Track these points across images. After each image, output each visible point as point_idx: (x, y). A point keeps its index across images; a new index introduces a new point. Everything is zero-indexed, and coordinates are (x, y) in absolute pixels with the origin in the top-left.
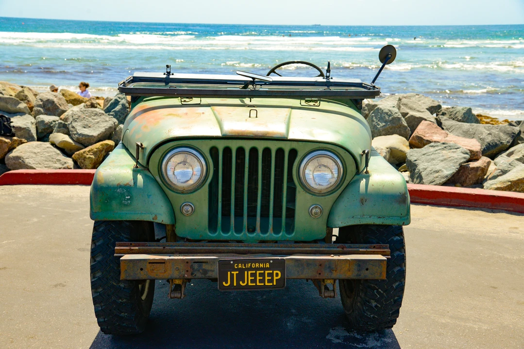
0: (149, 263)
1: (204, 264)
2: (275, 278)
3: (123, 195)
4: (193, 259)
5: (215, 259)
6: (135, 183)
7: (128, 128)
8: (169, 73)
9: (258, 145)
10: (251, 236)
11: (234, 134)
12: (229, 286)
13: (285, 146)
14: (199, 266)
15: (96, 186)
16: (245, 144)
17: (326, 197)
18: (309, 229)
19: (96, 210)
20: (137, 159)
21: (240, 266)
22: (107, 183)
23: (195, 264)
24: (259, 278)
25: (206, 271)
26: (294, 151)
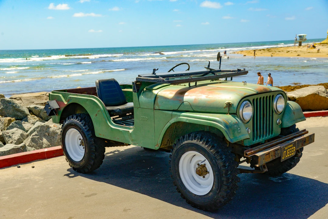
0: (266, 155)
1: (278, 151)
2: (294, 150)
3: (237, 128)
4: (275, 149)
5: (280, 147)
6: (238, 121)
7: (184, 101)
8: (154, 73)
9: (265, 95)
10: (263, 139)
11: (260, 91)
12: (284, 159)
13: (271, 94)
14: (277, 152)
15: (227, 126)
16: (262, 96)
17: (280, 115)
18: (277, 131)
19: (231, 138)
20: (229, 111)
21: (286, 148)
22: (230, 123)
23: (276, 152)
24: (290, 152)
25: (278, 154)
26: (273, 96)
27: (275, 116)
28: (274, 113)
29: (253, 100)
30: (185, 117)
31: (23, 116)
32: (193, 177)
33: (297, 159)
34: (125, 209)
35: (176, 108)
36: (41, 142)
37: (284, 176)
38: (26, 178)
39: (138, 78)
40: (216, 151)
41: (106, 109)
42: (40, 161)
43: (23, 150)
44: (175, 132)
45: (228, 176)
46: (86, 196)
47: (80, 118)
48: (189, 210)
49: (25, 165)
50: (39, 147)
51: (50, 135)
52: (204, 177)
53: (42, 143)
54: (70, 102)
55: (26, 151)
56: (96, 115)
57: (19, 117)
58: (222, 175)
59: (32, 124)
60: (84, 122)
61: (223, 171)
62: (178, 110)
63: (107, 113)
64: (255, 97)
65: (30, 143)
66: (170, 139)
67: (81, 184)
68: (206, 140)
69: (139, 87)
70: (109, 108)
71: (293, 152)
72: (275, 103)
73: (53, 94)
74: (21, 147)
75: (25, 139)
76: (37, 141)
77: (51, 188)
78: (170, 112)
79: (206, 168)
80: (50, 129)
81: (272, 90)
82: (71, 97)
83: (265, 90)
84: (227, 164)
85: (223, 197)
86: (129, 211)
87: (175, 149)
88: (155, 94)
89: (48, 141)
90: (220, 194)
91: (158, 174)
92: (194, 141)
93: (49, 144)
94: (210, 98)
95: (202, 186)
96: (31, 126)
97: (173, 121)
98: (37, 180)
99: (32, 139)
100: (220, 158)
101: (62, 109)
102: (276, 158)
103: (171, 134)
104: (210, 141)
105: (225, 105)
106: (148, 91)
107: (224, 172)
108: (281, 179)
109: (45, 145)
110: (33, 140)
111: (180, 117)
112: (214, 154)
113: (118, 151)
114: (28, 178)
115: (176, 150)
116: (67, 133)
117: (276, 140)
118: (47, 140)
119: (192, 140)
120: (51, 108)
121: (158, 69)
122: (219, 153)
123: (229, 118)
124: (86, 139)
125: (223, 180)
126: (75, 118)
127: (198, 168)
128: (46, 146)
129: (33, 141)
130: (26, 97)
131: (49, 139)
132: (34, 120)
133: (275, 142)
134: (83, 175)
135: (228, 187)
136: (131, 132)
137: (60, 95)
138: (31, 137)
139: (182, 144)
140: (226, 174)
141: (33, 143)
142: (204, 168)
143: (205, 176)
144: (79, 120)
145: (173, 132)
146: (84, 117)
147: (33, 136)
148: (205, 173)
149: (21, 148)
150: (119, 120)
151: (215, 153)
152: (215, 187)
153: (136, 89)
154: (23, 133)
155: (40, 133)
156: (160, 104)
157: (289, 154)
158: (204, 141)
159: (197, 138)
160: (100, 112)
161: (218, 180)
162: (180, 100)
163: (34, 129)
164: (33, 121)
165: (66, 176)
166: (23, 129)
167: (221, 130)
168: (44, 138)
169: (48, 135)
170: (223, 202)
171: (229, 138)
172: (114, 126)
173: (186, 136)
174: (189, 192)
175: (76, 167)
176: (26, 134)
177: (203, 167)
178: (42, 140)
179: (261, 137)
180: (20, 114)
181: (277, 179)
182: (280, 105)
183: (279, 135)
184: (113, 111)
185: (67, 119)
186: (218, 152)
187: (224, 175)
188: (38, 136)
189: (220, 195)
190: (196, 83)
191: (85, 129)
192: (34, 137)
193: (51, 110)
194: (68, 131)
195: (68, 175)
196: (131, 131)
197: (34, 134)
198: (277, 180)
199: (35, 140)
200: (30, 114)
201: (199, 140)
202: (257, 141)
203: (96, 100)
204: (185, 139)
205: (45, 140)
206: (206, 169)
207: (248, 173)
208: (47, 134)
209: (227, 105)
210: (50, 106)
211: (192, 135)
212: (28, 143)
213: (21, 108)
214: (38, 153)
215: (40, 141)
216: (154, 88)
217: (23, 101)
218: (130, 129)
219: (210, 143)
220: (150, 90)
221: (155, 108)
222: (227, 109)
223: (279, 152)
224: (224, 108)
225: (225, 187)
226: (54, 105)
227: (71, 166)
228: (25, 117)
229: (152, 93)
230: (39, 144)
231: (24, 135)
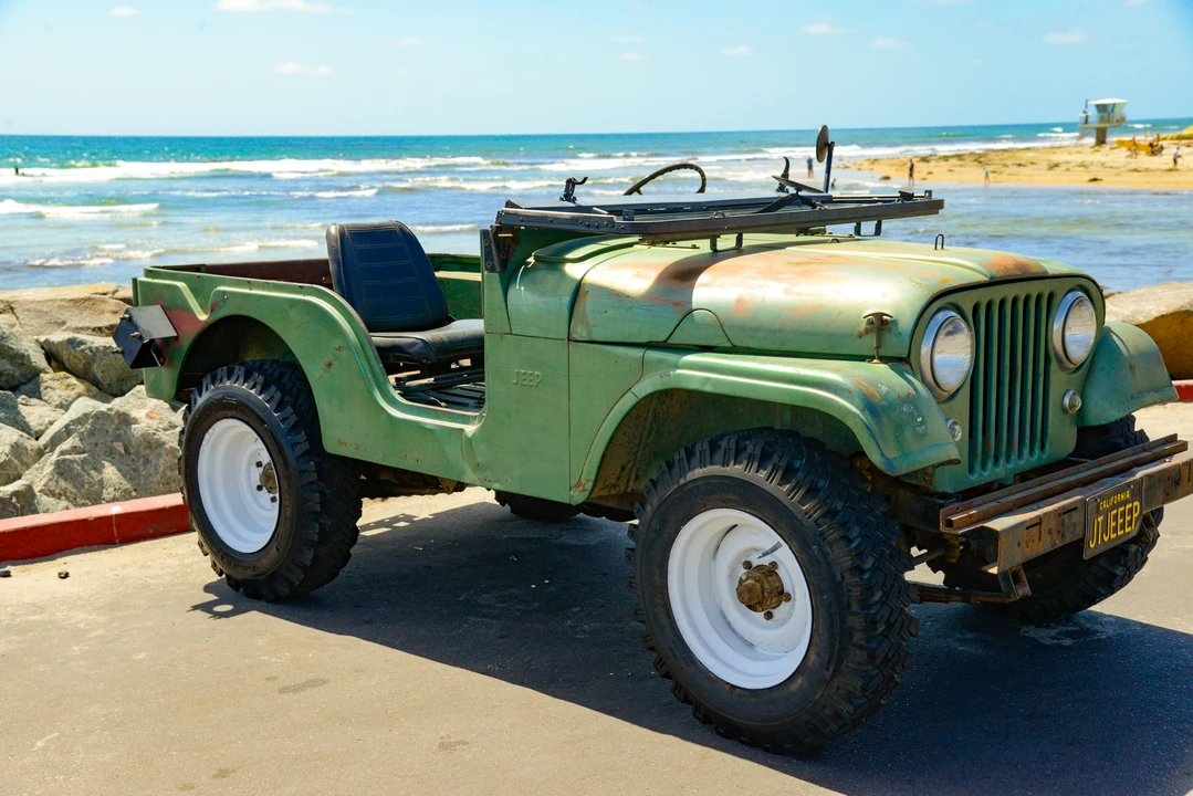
0: (1028, 528)
1: (1073, 513)
3: (913, 417)
4: (1064, 507)
5: (1081, 500)
6: (915, 389)
7: (694, 306)
8: (568, 196)
9: (1019, 290)
10: (1010, 466)
11: (1001, 274)
12: (1095, 548)
13: (1044, 288)
14: (1070, 518)
15: (871, 406)
16: (1009, 292)
17: (1077, 374)
18: (1063, 437)
19: (891, 455)
20: (877, 348)
21: (1105, 505)
22: (884, 397)
23: (1066, 517)
24: (1120, 521)
25: (1075, 525)
26: (1051, 296)
27: (1058, 378)
28: (1054, 365)
29: (976, 308)
30: (698, 371)
31: (22, 375)
32: (725, 617)
33: (1139, 555)
34: (445, 740)
35: (661, 337)
36: (97, 479)
37: (1082, 621)
38: (36, 618)
39: (507, 213)
40: (825, 509)
41: (370, 342)
42: (91, 551)
43: (23, 507)
44: (650, 433)
45: (873, 611)
46: (284, 690)
47: (261, 379)
48: (706, 749)
49: (30, 566)
50: (88, 499)
51: (132, 451)
52: (769, 616)
53: (101, 482)
54: (223, 313)
55: (35, 511)
56: (329, 365)
57: (4, 379)
58: (849, 606)
59: (56, 407)
60: (279, 395)
61: (849, 591)
62: (670, 341)
63: (373, 355)
64: (983, 296)
65: (50, 480)
66: (630, 465)
67: (261, 642)
68: (783, 464)
69: (507, 252)
70: (381, 338)
71: (1130, 524)
72: (1057, 327)
73: (150, 280)
74: (15, 494)
75: (28, 467)
76: (78, 475)
77: (142, 655)
78: (637, 353)
79: (779, 580)
80: (133, 426)
81: (1051, 272)
82: (224, 293)
83: (1021, 269)
84: (869, 564)
85: (849, 698)
86: (464, 750)
87: (655, 501)
88: (572, 280)
89: (124, 476)
90: (836, 682)
91: (574, 610)
92: (736, 470)
93: (128, 486)
94: (800, 294)
95: (760, 650)
96: (53, 415)
97: (646, 387)
98: (82, 626)
99: (58, 464)
100: (842, 537)
101: (186, 342)
102: (1066, 542)
103: (637, 441)
104: (798, 469)
105: (863, 325)
106: (542, 265)
107: (856, 592)
108: (1069, 635)
109: (111, 489)
110: (62, 469)
111: (679, 371)
112: (816, 522)
113: (407, 518)
114: (45, 617)
115: (659, 507)
116: (207, 436)
117: (1061, 473)
118: (120, 470)
119: (725, 463)
120: (141, 337)
121: (585, 179)
122: (839, 517)
123: (880, 376)
124: (286, 464)
125: (852, 628)
126: (241, 380)
127: (747, 579)
128: (118, 494)
129: (61, 474)
130: (32, 302)
131: (128, 468)
132: (64, 394)
133: (1062, 481)
134: (270, 606)
135: (872, 657)
136: (470, 435)
137: (181, 285)
138: (54, 457)
139: (682, 481)
140: (865, 604)
141: (63, 484)
142: (770, 578)
143: (774, 612)
144: (259, 387)
145: (645, 434)
146: (277, 373)
147: (62, 453)
148: (774, 600)
149: (14, 500)
150: (421, 385)
151: (822, 516)
152: (818, 655)
153: (496, 258)
154: (21, 440)
155: (93, 440)
156: (594, 321)
157: (1115, 530)
158: (775, 468)
159: (745, 455)
160: (344, 353)
161: (832, 624)
162: (676, 304)
163: (67, 426)
164: (60, 396)
165: (199, 612)
166: (23, 426)
167: (850, 423)
168: (106, 463)
169: (123, 451)
170: (847, 715)
171: (882, 455)
172: (403, 411)
173: (702, 447)
174: (707, 674)
175: (239, 575)
176: (32, 444)
177: (766, 576)
178: (99, 469)
179: (1002, 461)
180: (9, 367)
181: (1053, 632)
182: (1076, 333)
183: (1071, 455)
184: (396, 348)
185: (209, 380)
186: (830, 514)
187: (855, 607)
188: (83, 453)
189: (838, 688)
190: (739, 240)
191: (283, 421)
192: (67, 457)
193: (140, 345)
194: (210, 431)
195: (206, 607)
196: (470, 429)
197: (66, 445)
198: (1052, 638)
199: (71, 470)
200: (50, 370)
201: (755, 465)
202: (986, 474)
203: (328, 303)
204: (695, 461)
205: (110, 472)
206: (777, 584)
207: (946, 602)
208: (119, 447)
209: (871, 323)
210: (136, 328)
211: (724, 444)
212: (43, 482)
213: (12, 344)
214: (84, 521)
215: (93, 473)
216: (570, 256)
217: (21, 317)
218: (466, 420)
219: (800, 475)
220: (554, 263)
221: (575, 336)
222: (871, 340)
223: (1077, 517)
224: (860, 336)
225: (861, 656)
226: (155, 325)
227: (220, 575)
228: (30, 380)
229: (564, 274)
230: (87, 486)
231: (26, 449)
